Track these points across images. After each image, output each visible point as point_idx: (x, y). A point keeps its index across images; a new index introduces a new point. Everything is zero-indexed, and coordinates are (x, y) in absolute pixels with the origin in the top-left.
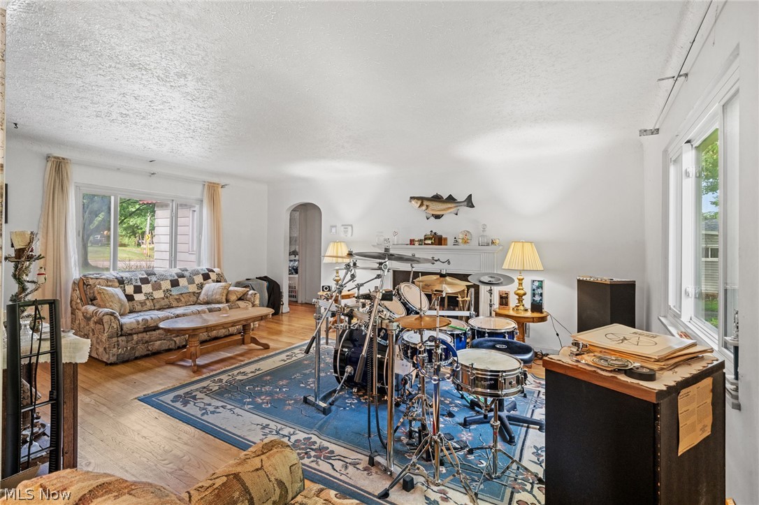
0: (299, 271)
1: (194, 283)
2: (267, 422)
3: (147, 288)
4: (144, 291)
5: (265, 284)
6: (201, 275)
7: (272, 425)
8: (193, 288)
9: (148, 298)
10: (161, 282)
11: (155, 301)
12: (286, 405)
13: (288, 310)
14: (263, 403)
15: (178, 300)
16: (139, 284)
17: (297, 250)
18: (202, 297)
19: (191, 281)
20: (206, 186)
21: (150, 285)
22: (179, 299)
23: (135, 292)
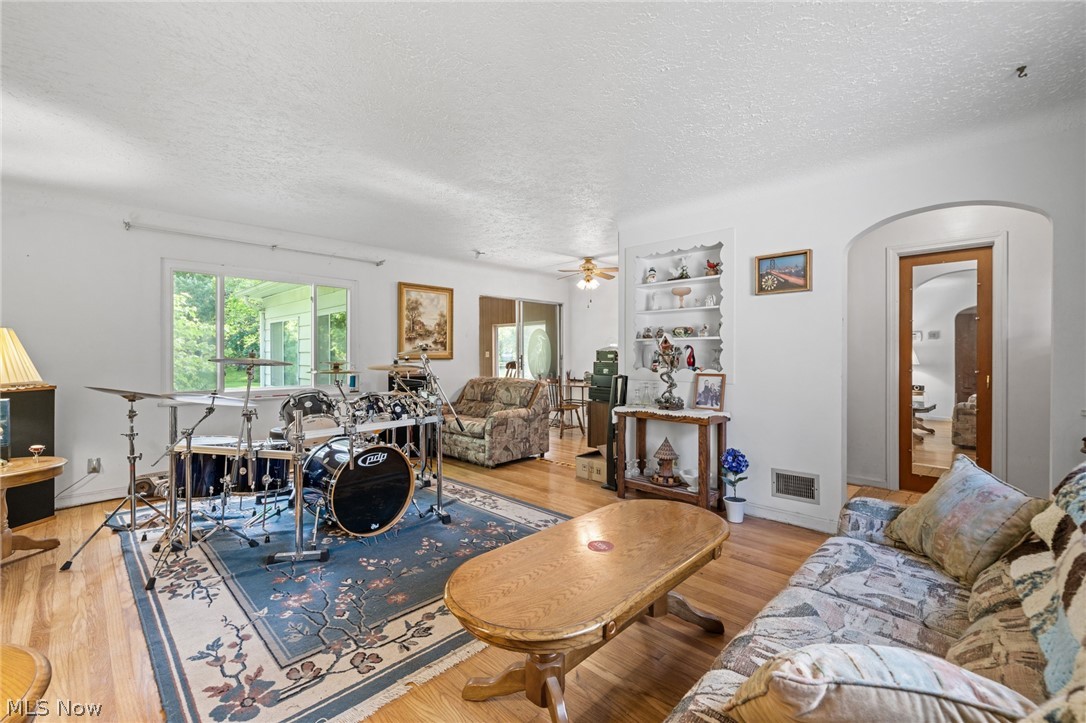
2: (492, 510)
7: (488, 508)
12: (471, 523)
14: (495, 527)
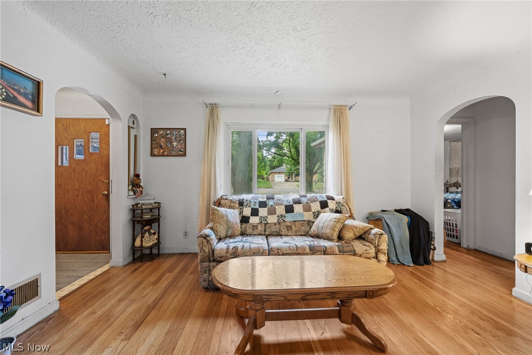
0: (463, 204)
1: (310, 210)
3: (263, 212)
4: (260, 214)
5: (405, 219)
6: (318, 202)
8: (308, 216)
9: (261, 222)
10: (277, 207)
11: (267, 226)
13: (444, 257)
15: (289, 228)
16: (257, 207)
17: (460, 181)
18: (314, 228)
19: (307, 209)
20: (332, 110)
21: (266, 208)
22: (291, 226)
23: (252, 215)
